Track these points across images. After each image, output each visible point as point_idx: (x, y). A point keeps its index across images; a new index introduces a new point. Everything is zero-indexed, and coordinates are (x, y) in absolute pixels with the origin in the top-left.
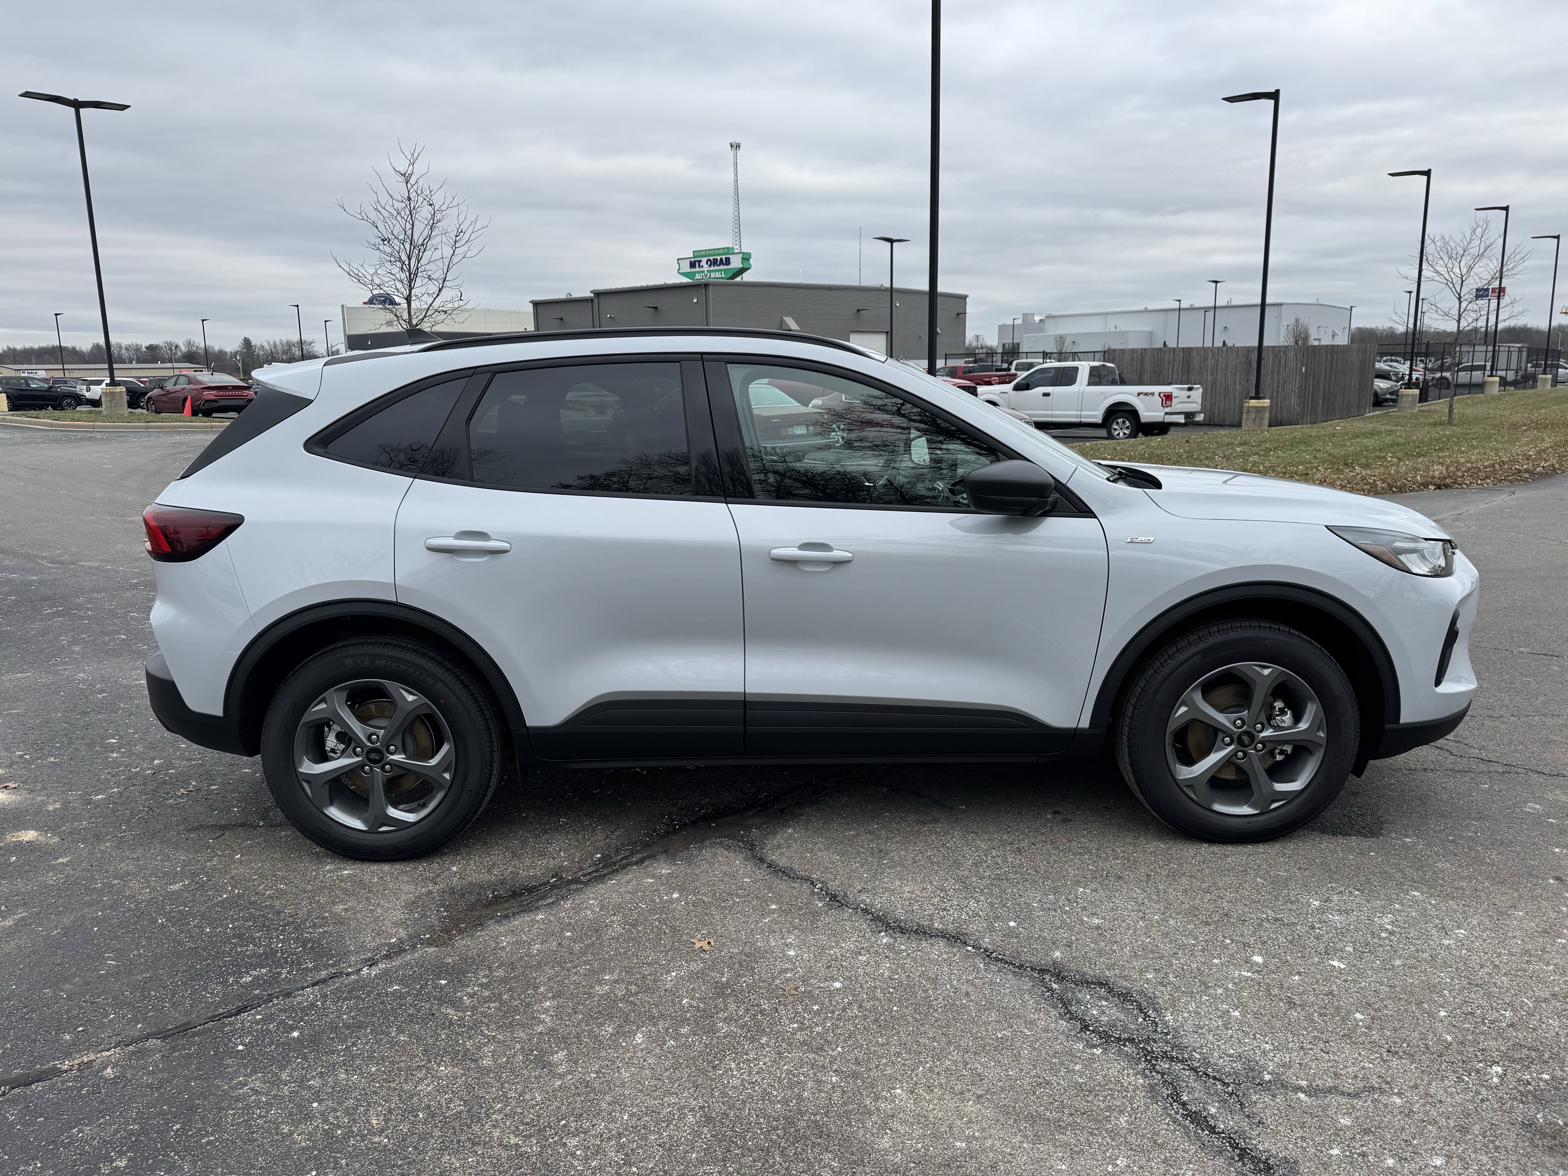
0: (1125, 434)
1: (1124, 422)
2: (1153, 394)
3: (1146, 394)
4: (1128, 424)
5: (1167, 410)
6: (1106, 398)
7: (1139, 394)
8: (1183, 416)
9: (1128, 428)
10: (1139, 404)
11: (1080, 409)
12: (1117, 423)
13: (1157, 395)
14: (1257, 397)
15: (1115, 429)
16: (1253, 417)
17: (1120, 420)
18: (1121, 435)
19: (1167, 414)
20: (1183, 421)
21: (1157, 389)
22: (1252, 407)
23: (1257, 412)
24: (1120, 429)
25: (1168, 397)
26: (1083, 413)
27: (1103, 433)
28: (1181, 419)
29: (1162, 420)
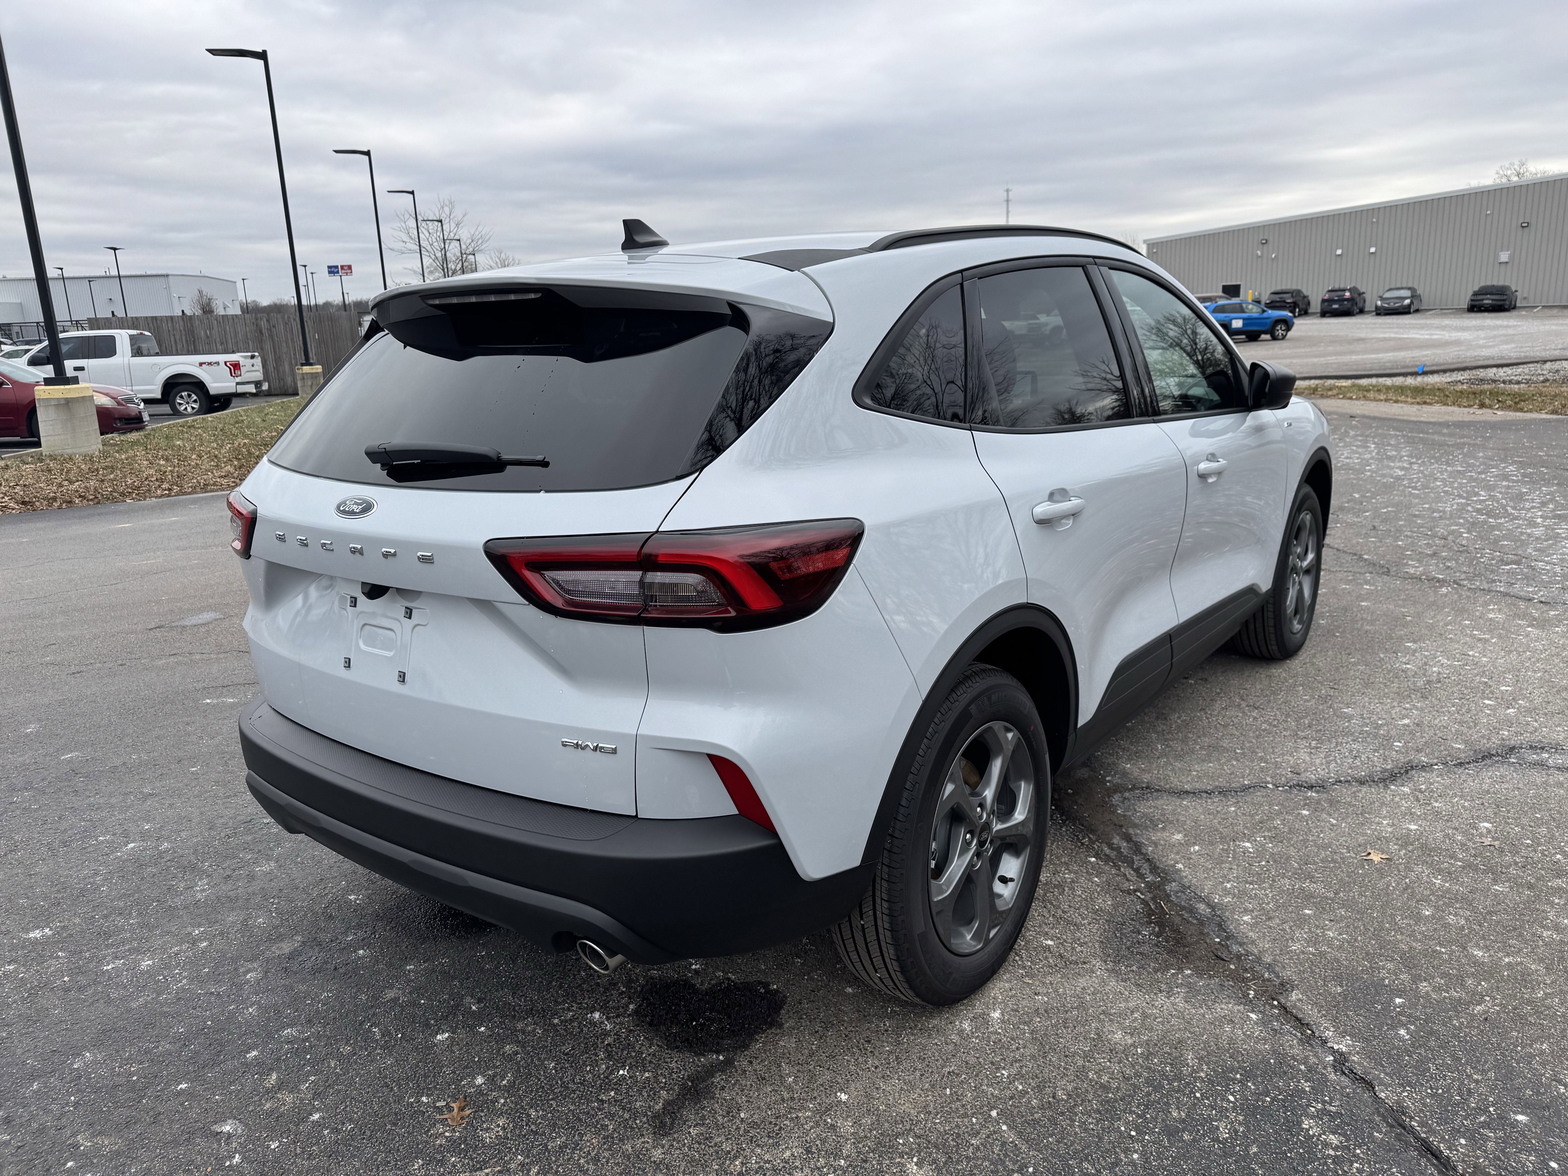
0: (193, 408)
1: (189, 396)
2: (218, 363)
3: (210, 364)
4: (194, 397)
5: (238, 380)
6: (161, 370)
7: (201, 364)
8: (253, 386)
9: (195, 401)
10: (202, 374)
11: (129, 383)
12: (182, 397)
13: (222, 364)
14: (308, 363)
15: (180, 404)
16: (310, 383)
17: (184, 394)
18: (189, 409)
19: (238, 384)
20: (254, 391)
21: (222, 358)
22: (307, 374)
23: (312, 378)
24: (187, 403)
25: (236, 366)
26: (134, 388)
27: (166, 409)
28: (252, 389)
29: (234, 391)
